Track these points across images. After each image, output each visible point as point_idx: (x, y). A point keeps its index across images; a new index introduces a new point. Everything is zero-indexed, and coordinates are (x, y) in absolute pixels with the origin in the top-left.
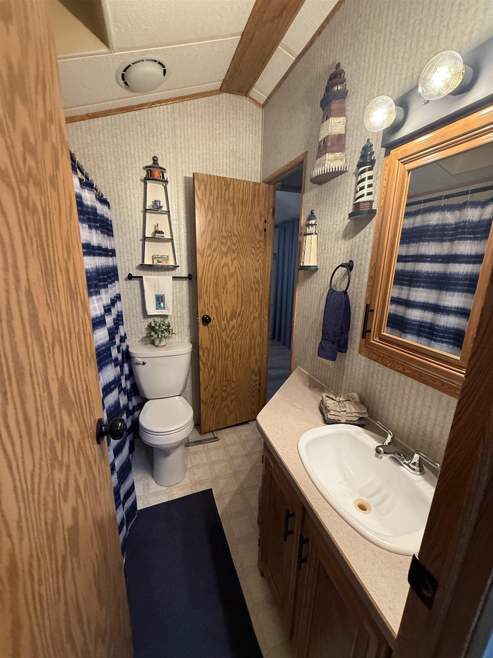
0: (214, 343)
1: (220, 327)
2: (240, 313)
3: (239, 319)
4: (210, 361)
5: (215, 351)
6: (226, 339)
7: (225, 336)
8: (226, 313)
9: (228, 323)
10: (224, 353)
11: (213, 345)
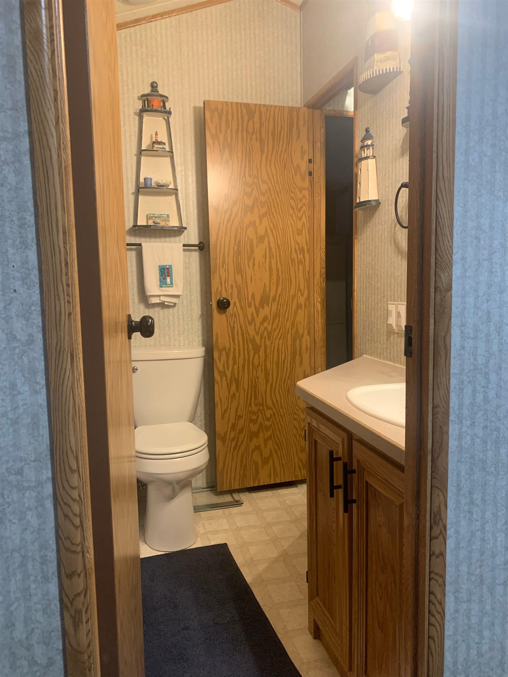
0: (236, 342)
1: (244, 316)
2: (275, 298)
3: (274, 307)
4: (230, 369)
5: (237, 355)
6: (254, 337)
7: (252, 332)
8: (253, 295)
9: (257, 312)
10: (251, 360)
11: (234, 344)
